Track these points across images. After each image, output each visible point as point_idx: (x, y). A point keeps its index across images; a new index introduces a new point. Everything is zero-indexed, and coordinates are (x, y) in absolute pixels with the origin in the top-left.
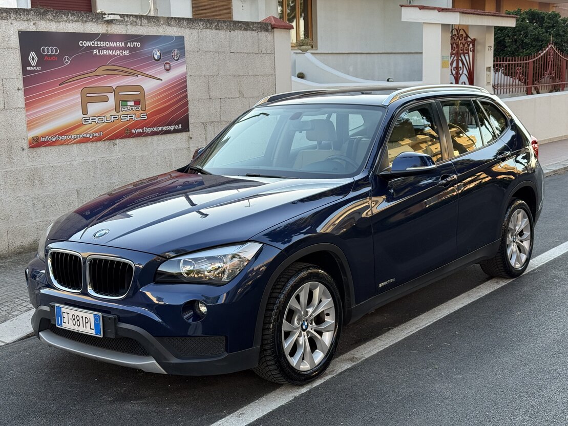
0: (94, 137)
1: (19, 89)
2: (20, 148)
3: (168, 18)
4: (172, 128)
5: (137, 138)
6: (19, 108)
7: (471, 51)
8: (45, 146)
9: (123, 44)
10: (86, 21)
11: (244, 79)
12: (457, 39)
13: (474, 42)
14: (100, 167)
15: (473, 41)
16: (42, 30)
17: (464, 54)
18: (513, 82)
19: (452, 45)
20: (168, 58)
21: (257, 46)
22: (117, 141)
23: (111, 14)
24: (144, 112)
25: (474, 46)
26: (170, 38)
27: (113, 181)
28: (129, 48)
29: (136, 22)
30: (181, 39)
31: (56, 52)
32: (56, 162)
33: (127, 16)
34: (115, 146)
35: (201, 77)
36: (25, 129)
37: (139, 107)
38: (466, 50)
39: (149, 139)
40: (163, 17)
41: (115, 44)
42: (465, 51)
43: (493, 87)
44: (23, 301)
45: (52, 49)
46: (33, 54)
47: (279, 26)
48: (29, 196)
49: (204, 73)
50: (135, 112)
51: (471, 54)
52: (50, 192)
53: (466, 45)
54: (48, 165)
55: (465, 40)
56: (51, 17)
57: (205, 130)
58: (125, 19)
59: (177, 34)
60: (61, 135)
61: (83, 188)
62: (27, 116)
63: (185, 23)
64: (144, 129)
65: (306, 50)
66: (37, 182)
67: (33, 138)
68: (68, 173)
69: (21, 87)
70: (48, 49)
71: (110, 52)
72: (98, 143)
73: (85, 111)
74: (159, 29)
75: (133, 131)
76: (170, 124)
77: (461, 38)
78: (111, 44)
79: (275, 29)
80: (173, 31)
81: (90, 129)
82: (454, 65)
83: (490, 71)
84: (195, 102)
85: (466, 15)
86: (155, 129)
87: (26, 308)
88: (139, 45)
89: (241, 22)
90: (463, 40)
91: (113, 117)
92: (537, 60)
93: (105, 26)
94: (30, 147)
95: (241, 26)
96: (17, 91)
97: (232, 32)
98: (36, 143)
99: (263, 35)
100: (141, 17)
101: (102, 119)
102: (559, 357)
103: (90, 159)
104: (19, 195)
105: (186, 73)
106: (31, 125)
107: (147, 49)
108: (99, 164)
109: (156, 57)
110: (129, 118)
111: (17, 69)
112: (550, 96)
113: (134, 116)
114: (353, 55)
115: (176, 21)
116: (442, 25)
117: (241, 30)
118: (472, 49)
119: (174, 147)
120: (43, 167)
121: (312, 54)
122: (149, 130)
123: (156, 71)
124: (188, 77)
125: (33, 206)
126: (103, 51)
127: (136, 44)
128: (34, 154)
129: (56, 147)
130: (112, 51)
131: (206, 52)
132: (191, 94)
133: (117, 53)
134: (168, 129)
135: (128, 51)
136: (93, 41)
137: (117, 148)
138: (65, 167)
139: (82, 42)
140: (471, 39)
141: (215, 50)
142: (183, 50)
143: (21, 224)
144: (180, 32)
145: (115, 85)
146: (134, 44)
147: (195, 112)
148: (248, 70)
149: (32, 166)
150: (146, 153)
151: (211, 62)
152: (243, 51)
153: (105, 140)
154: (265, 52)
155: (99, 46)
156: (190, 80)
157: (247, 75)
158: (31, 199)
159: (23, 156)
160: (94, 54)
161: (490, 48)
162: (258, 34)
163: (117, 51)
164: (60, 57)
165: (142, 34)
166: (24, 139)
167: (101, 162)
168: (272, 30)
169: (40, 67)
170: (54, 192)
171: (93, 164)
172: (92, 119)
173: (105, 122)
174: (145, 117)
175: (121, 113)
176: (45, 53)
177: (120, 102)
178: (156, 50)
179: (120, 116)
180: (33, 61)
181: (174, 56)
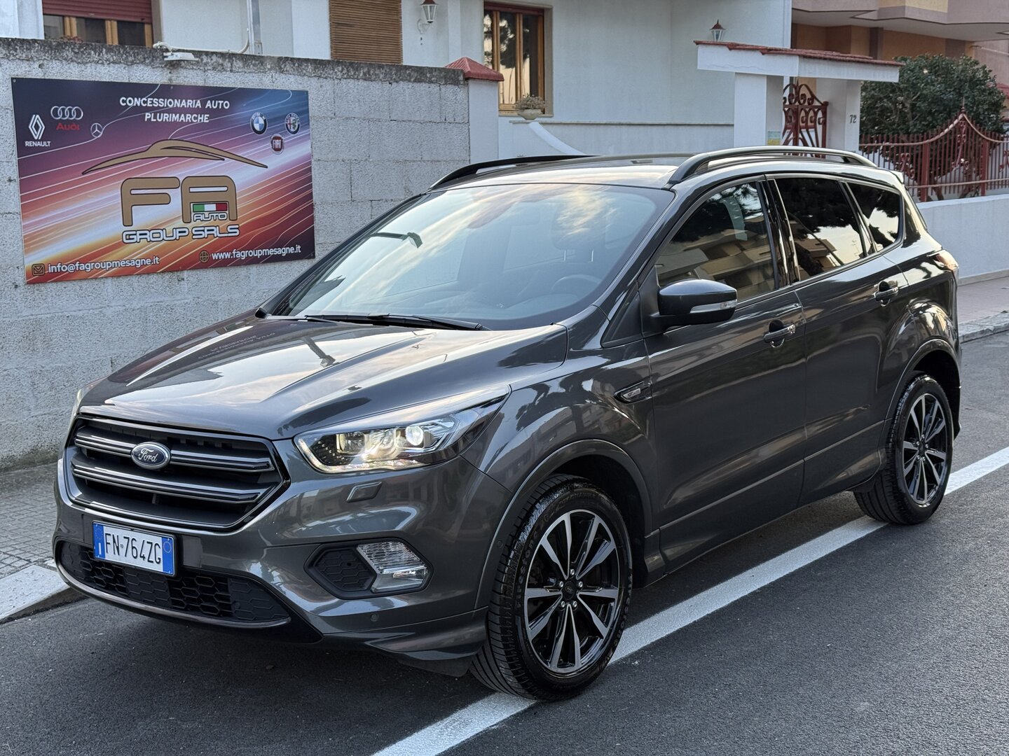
0: (143, 265)
1: (10, 180)
2: (10, 284)
3: (280, 59)
4: (283, 251)
5: (220, 269)
6: (11, 213)
7: (819, 124)
8: (56, 281)
9: (199, 104)
10: (133, 63)
11: (415, 167)
12: (795, 102)
13: (826, 109)
14: (154, 319)
15: (824, 106)
16: (54, 78)
17: (807, 129)
19: (786, 112)
20: (279, 129)
21: (438, 111)
22: (185, 274)
23: (179, 51)
25: (824, 114)
26: (284, 93)
28: (210, 111)
29: (222, 65)
30: (302, 96)
31: (78, 115)
32: (73, 309)
33: (207, 53)
34: (182, 282)
35: (338, 164)
36: (21, 250)
37: (226, 214)
38: (811, 122)
39: (242, 271)
40: (271, 58)
42: (809, 124)
44: (7, 556)
45: (70, 110)
46: (36, 119)
47: (478, 75)
48: (26, 369)
49: (342, 156)
50: (217, 223)
51: (820, 128)
52: (64, 362)
53: (811, 114)
54: (60, 314)
55: (809, 104)
56: (70, 54)
58: (202, 60)
59: (295, 87)
60: (84, 261)
61: (122, 356)
62: (24, 227)
63: (310, 68)
64: (234, 252)
65: (533, 118)
66: (39, 345)
67: (35, 267)
68: (97, 329)
69: (15, 176)
70: (63, 110)
71: (175, 117)
72: (151, 276)
73: (128, 221)
74: (264, 79)
75: (215, 256)
76: (280, 245)
77: (802, 101)
78: (177, 103)
79: (470, 81)
80: (289, 82)
81: (137, 252)
84: (325, 206)
85: (811, 60)
86: (253, 253)
87: (10, 569)
88: (226, 105)
89: (410, 67)
90: (806, 103)
91: (178, 230)
92: (937, 140)
93: (166, 71)
94: (29, 283)
95: (409, 75)
96: (8, 183)
97: (394, 84)
98: (39, 276)
99: (449, 90)
100: (231, 56)
101: (158, 235)
102: (946, 667)
103: (136, 305)
104: (8, 367)
105: (310, 156)
106: (30, 242)
107: (242, 112)
108: (151, 314)
109: (257, 127)
110: (207, 233)
111: (8, 145)
112: (961, 204)
113: (217, 230)
114: (614, 127)
115: (294, 65)
116: (769, 77)
117: (410, 81)
118: (821, 120)
120: (52, 318)
121: (543, 124)
122: (243, 254)
123: (256, 151)
124: (313, 163)
125: (32, 386)
126: (162, 114)
127: (222, 104)
128: (36, 294)
129: (75, 283)
130: (178, 115)
131: (347, 118)
132: (318, 192)
133: (187, 118)
134: (277, 252)
135: (208, 115)
136: (144, 97)
137: (184, 284)
138: (90, 318)
139: (125, 99)
140: (821, 103)
141: (363, 116)
142: (306, 115)
143: (10, 419)
144: (301, 84)
145: (183, 175)
146: (219, 104)
147: (326, 224)
148: (422, 152)
149: (32, 315)
150: (237, 296)
151: (356, 136)
152: (413, 119)
153: (162, 272)
154: (453, 121)
155: (156, 106)
156: (317, 168)
157: (420, 161)
158: (29, 375)
159: (15, 299)
160: (146, 120)
161: (853, 119)
162: (440, 89)
163: (187, 115)
164: (85, 124)
165: (234, 86)
166: (18, 267)
167: (155, 311)
168: (466, 82)
169: (49, 142)
170: (70, 363)
171: (140, 314)
172: (140, 235)
173: (163, 239)
174: (236, 232)
175: (193, 223)
176: (57, 116)
177: (192, 204)
178: (258, 114)
179: (190, 230)
180: (37, 131)
181: (289, 126)
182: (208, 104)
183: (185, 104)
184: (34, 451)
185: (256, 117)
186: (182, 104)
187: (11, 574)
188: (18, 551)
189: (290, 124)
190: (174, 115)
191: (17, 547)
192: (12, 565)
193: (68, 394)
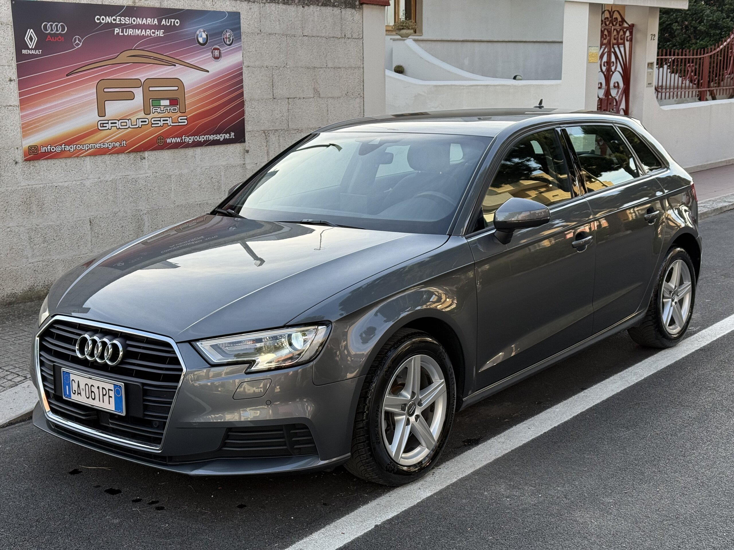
0: (114, 147)
1: (11, 80)
2: (11, 161)
4: (221, 137)
5: (173, 150)
6: (11, 106)
7: (627, 41)
8: (47, 159)
9: (156, 22)
11: (322, 72)
12: (609, 24)
13: (632, 29)
14: (123, 188)
15: (631, 27)
16: (44, 1)
17: (618, 44)
18: (682, 83)
19: (602, 32)
20: (218, 42)
21: (339, 28)
22: (146, 154)
24: (183, 114)
25: (631, 33)
26: (221, 14)
27: (140, 208)
28: (164, 27)
30: (235, 16)
31: (63, 30)
32: (61, 180)
34: (144, 161)
35: (263, 69)
36: (19, 135)
37: (177, 108)
38: (621, 39)
39: (190, 152)
41: (144, 21)
42: (620, 41)
43: (656, 89)
44: (9, 373)
45: (57, 26)
46: (31, 32)
47: (370, 1)
48: (24, 226)
49: (266, 64)
50: (171, 114)
51: (627, 44)
52: (53, 222)
53: (621, 33)
54: (51, 185)
55: (620, 25)
57: (267, 142)
59: (230, 9)
60: (68, 143)
61: (98, 217)
62: (22, 117)
64: (183, 138)
65: (407, 36)
66: (34, 208)
67: (30, 148)
68: (78, 196)
69: (15, 77)
70: (51, 25)
71: (138, 32)
72: (120, 156)
73: (102, 112)
74: (206, 2)
75: (169, 141)
76: (218, 132)
77: (614, 23)
78: (139, 21)
79: (364, 6)
80: (225, 5)
81: (109, 137)
82: (605, 59)
83: (652, 68)
84: (253, 102)
86: (198, 138)
87: (11, 383)
88: (177, 22)
90: (618, 25)
91: (140, 120)
92: (714, 54)
94: (26, 160)
95: (318, 0)
96: (9, 83)
97: (306, 7)
98: (34, 155)
99: (348, 13)
101: (125, 124)
103: (108, 177)
104: (11, 225)
105: (242, 63)
106: (26, 129)
107: (189, 29)
108: (120, 185)
109: (201, 40)
110: (162, 122)
111: (9, 52)
112: (731, 103)
113: (170, 120)
114: (469, 43)
116: (591, 5)
117: (318, 5)
118: (629, 38)
119: (224, 164)
120: (44, 188)
121: (415, 40)
122: (190, 139)
123: (200, 59)
124: (244, 68)
125: (29, 240)
126: (128, 30)
127: (174, 22)
128: (31, 169)
129: (61, 160)
130: (140, 30)
131: (270, 34)
132: (247, 91)
133: (147, 33)
134: (216, 138)
135: (163, 31)
136: (114, 16)
137: (146, 163)
138: (73, 188)
139: (98, 17)
140: (629, 25)
141: (282, 33)
142: (238, 31)
143: (13, 265)
144: (234, 6)
145: (144, 76)
146: (171, 22)
147: (253, 116)
148: (327, 61)
149: (29, 185)
150: (185, 171)
151: (277, 48)
152: (320, 35)
153: (129, 152)
154: (351, 37)
155: (123, 23)
156: (247, 73)
157: (325, 68)
158: (26, 231)
159: (15, 172)
160: (115, 34)
161: (653, 37)
162: (341, 12)
163: (147, 30)
164: (68, 37)
165: (183, 8)
166: (17, 148)
167: (123, 182)
168: (361, 7)
169: (40, 51)
170: (59, 222)
171: (112, 185)
172: (112, 123)
173: (129, 127)
174: (185, 122)
175: (152, 115)
176: (47, 31)
177: (151, 100)
178: (202, 30)
179: (150, 120)
180: (31, 42)
181: (225, 40)
182: (163, 22)
183: (145, 22)
184: (31, 289)
185: (200, 32)
186: (143, 22)
187: (12, 387)
188: (17, 369)
189: (226, 38)
190: (137, 30)
191: (17, 366)
192: (13, 380)
193: (57, 246)
